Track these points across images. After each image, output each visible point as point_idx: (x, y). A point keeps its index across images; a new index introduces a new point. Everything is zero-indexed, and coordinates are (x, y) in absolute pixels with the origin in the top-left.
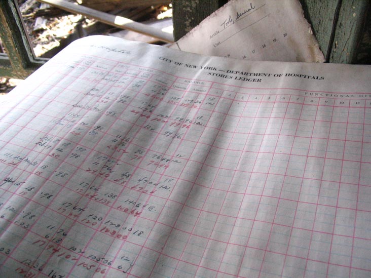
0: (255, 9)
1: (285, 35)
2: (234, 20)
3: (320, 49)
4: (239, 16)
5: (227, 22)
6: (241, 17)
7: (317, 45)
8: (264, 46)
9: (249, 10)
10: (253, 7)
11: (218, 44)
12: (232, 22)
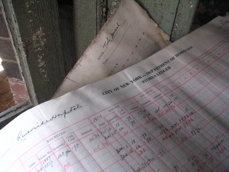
0: (121, 25)
1: (143, 34)
2: (111, 39)
3: (165, 32)
4: (112, 35)
5: (106, 43)
6: (114, 35)
7: (162, 31)
8: (137, 46)
9: (117, 28)
10: (119, 25)
11: (106, 62)
12: (111, 41)
